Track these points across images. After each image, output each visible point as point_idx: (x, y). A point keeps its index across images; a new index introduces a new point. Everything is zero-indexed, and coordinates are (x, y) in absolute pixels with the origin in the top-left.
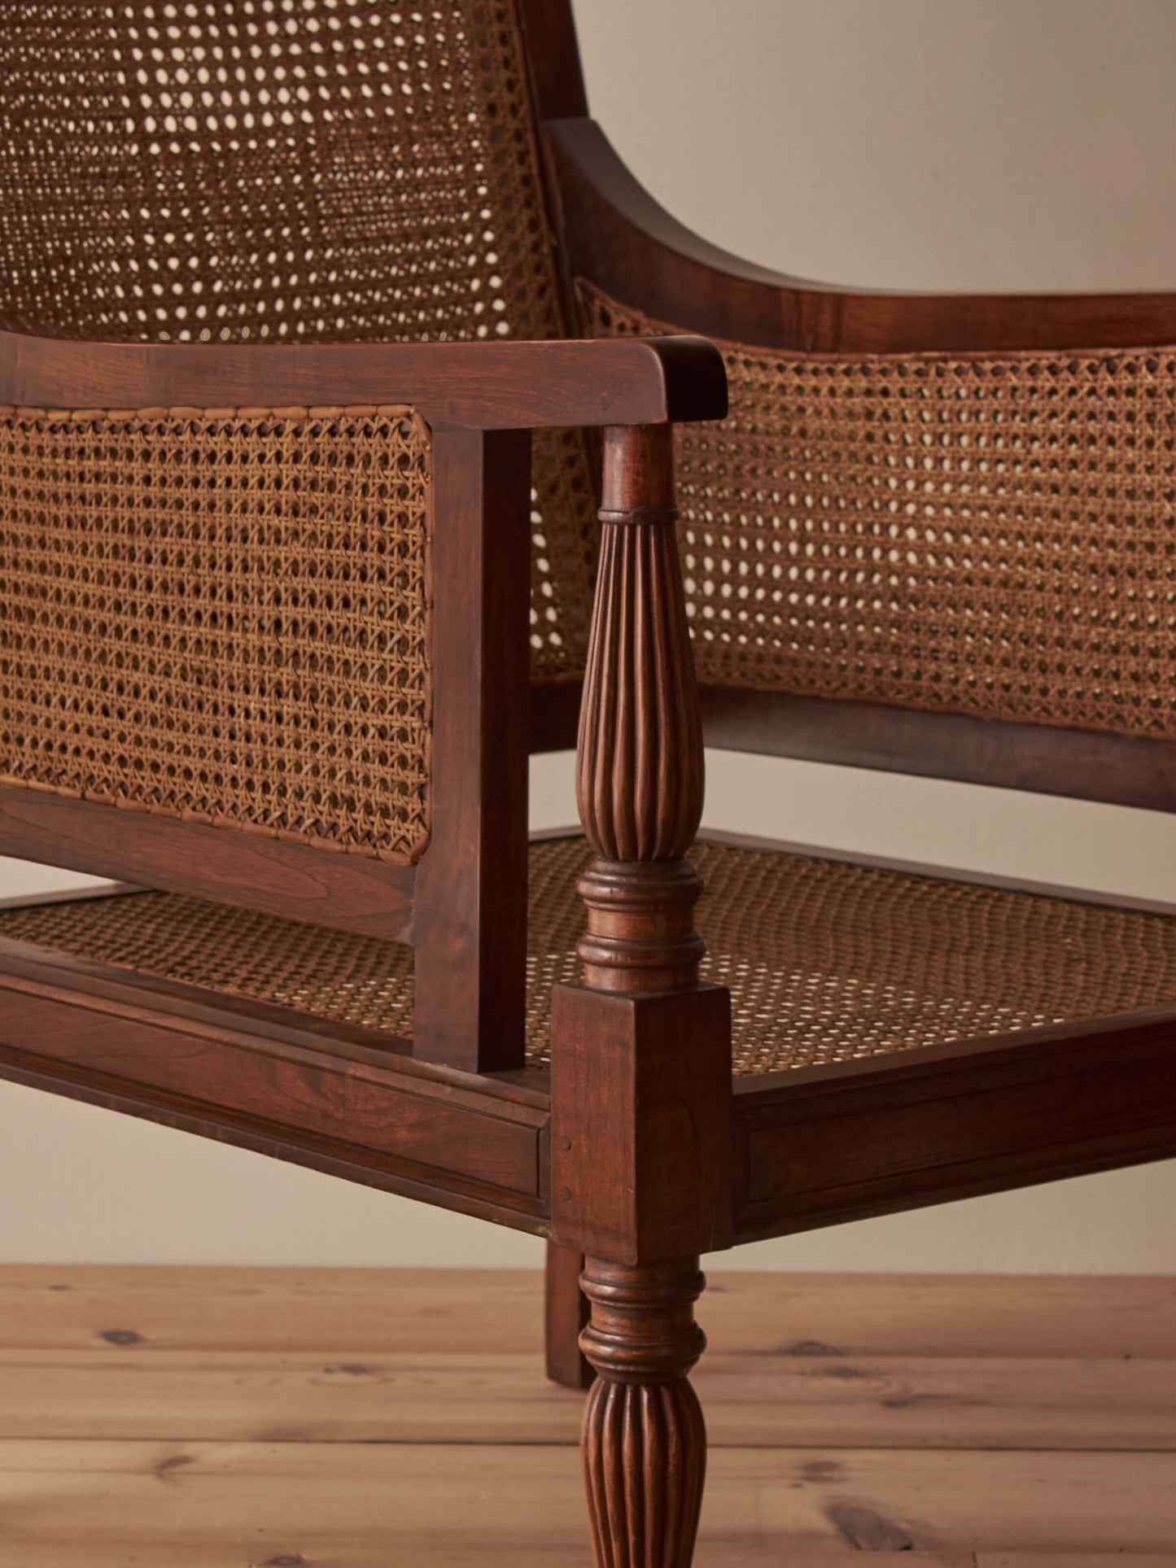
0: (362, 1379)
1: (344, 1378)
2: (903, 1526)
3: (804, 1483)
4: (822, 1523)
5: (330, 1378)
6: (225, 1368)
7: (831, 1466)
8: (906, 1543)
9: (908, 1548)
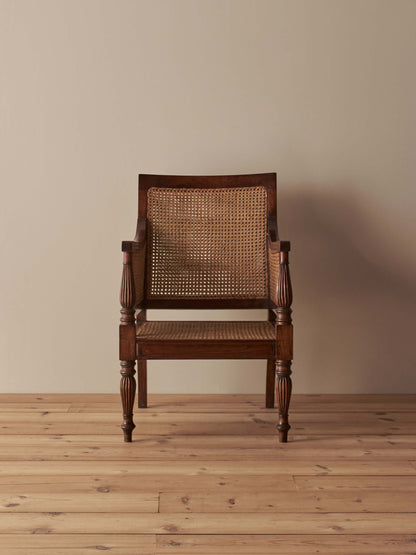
4: (252, 421)
7: (253, 415)
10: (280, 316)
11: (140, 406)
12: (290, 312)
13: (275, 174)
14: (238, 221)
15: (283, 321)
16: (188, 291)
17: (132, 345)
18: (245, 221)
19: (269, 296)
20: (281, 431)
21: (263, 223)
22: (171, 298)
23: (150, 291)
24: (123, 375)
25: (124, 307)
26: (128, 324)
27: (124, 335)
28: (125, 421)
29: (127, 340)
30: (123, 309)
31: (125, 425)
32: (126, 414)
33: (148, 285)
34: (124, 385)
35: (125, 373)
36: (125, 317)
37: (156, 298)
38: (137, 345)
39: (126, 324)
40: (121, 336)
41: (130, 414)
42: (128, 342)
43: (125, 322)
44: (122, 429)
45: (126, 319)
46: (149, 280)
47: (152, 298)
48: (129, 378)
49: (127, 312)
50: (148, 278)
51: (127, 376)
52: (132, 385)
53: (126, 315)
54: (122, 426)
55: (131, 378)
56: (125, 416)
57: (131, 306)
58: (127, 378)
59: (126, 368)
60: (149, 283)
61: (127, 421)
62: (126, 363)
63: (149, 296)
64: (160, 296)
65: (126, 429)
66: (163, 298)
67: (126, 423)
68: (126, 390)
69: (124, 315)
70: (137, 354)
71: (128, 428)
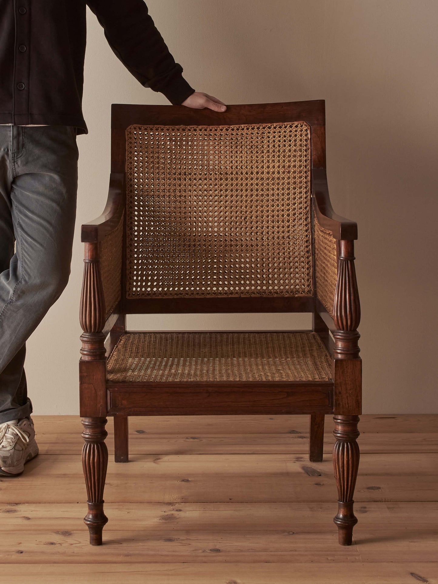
0: (196, 440)
1: (192, 440)
2: (319, 471)
3: (296, 461)
4: (301, 470)
5: (188, 440)
6: (164, 438)
7: (302, 458)
8: (320, 474)
9: (320, 475)
10: (340, 345)
11: (117, 460)
12: (357, 337)
13: (323, 102)
14: (265, 176)
15: (345, 352)
16: (190, 285)
17: (101, 393)
18: (276, 175)
19: (315, 293)
20: (341, 527)
21: (305, 179)
22: (164, 296)
23: (130, 287)
24: (87, 439)
25: (86, 331)
26: (94, 360)
27: (86, 376)
28: (91, 512)
29: (92, 384)
30: (85, 334)
31: (90, 520)
32: (92, 502)
33: (128, 277)
34: (88, 457)
35: (90, 437)
36: (88, 348)
37: (140, 297)
38: (108, 392)
39: (90, 358)
40: (81, 378)
41: (98, 502)
42: (95, 388)
43: (89, 356)
44: (87, 524)
45: (90, 352)
46: (129, 269)
47: (134, 297)
48: (95, 446)
49: (92, 339)
50: (128, 266)
51: (93, 442)
52: (101, 456)
53: (90, 344)
54: (86, 521)
55: (99, 445)
56: (90, 504)
57: (97, 330)
58: (92, 446)
59: (91, 430)
60: (129, 274)
61: (93, 513)
62: (91, 421)
63: (129, 294)
64: (146, 294)
65: (92, 525)
66: (151, 297)
67: (92, 516)
68: (91, 464)
69: (87, 344)
70: (109, 408)
71: (96, 524)
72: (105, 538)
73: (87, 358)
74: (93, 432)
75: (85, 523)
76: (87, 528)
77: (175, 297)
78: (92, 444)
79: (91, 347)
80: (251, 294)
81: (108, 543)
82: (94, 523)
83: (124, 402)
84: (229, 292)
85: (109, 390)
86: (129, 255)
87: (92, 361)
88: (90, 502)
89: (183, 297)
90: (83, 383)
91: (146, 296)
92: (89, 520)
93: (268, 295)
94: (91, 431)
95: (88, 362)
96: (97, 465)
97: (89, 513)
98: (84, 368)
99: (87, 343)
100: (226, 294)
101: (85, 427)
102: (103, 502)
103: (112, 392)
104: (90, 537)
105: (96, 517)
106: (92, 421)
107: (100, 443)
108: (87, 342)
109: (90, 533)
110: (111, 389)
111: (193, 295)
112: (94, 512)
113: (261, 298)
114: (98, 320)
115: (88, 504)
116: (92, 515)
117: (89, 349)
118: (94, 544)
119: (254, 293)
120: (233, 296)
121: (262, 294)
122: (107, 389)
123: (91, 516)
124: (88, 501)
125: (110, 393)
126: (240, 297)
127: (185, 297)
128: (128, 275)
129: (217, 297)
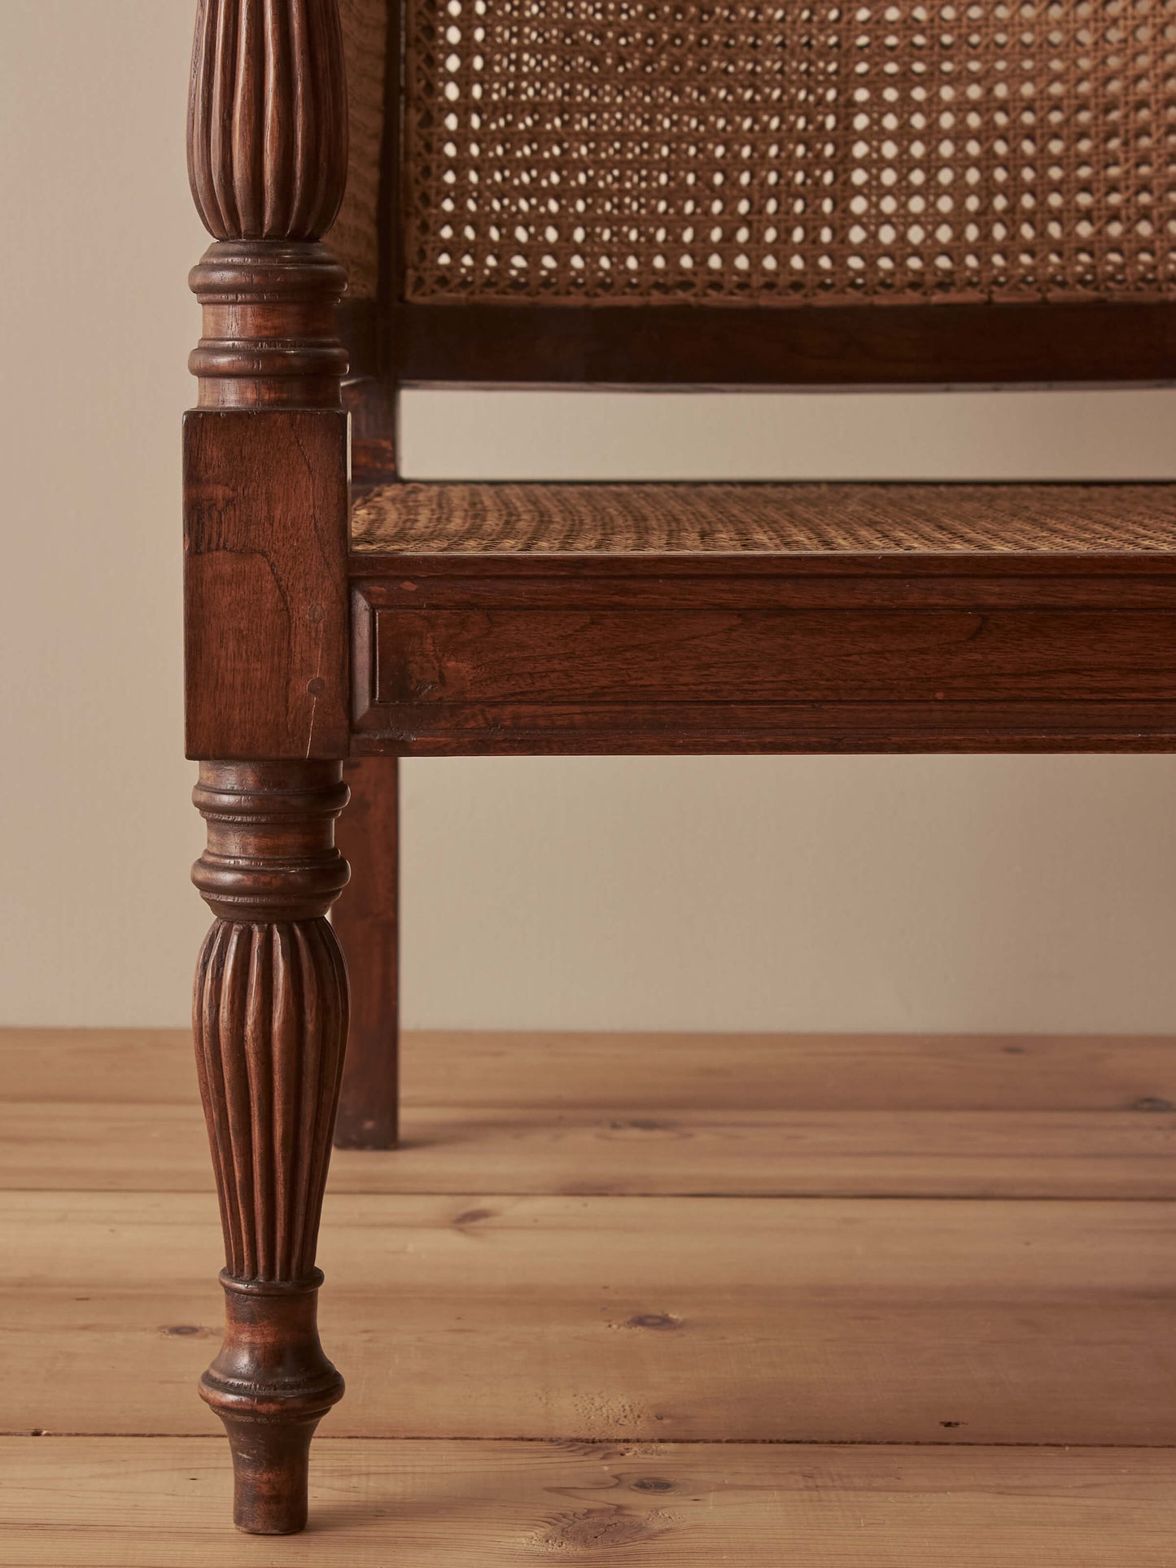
11: (345, 1137)
16: (729, 246)
17: (315, 610)
22: (596, 295)
23: (426, 242)
24: (224, 899)
25: (226, 225)
26: (272, 403)
27: (229, 502)
28: (245, 1337)
29: (264, 554)
30: (222, 247)
31: (237, 1382)
32: (254, 1273)
33: (416, 195)
34: (232, 1002)
35: (247, 880)
36: (243, 330)
37: (477, 298)
38: (361, 604)
39: (250, 395)
40: (197, 513)
41: (286, 1275)
42: (278, 580)
43: (243, 382)
44: (222, 1409)
45: (250, 355)
46: (419, 154)
47: (446, 296)
48: (277, 936)
49: (263, 272)
50: (414, 138)
51: (267, 915)
52: (310, 999)
53: (249, 310)
54: (218, 1388)
55: (298, 932)
56: (240, 1292)
57: (292, 223)
58: (257, 938)
59: (251, 840)
60: (421, 179)
61: (258, 1340)
62: (250, 780)
63: (420, 282)
64: (508, 282)
65: (253, 1413)
66: (530, 299)
67: (251, 1361)
68: (250, 1047)
69: (232, 309)
70: (363, 704)
71: (273, 1407)
72: (321, 1492)
73: (231, 396)
74: (259, 849)
75: (207, 1400)
76: (219, 1426)
77: (657, 298)
78: (256, 928)
79: (258, 328)
80: (1044, 288)
81: (344, 1519)
82: (262, 1400)
83: (459, 667)
84: (929, 279)
85: (368, 596)
86: (419, 81)
87: (264, 413)
88: (238, 1278)
89: (692, 300)
90: (209, 550)
91: (505, 293)
92: (231, 1381)
93: (1139, 289)
94: (251, 850)
95: (235, 417)
96: (285, 1052)
97: (233, 1343)
98: (213, 452)
99: (234, 303)
100: (914, 286)
101: (210, 821)
102: (317, 1277)
103: (381, 601)
104: (240, 1484)
105: (270, 1360)
106: (261, 782)
107: (299, 923)
108: (231, 297)
109: (238, 1462)
110: (376, 588)
111: (747, 291)
112: (265, 1336)
113: (1100, 305)
114: (306, 155)
115: (229, 1291)
116: (251, 1352)
117: (251, 333)
118: (258, 1525)
119: (1063, 284)
120: (954, 297)
121: (1102, 287)
122: (351, 584)
123: (243, 1361)
124: (227, 1272)
125: (373, 610)
126: (989, 302)
127: (705, 301)
128: (417, 182)
129: (867, 300)
